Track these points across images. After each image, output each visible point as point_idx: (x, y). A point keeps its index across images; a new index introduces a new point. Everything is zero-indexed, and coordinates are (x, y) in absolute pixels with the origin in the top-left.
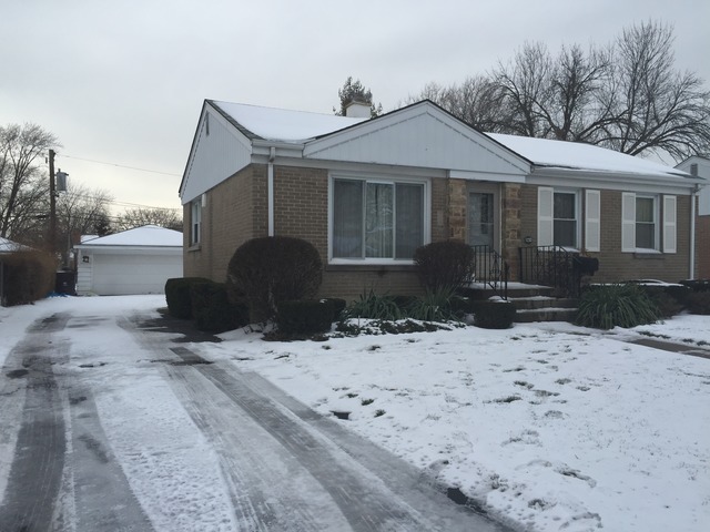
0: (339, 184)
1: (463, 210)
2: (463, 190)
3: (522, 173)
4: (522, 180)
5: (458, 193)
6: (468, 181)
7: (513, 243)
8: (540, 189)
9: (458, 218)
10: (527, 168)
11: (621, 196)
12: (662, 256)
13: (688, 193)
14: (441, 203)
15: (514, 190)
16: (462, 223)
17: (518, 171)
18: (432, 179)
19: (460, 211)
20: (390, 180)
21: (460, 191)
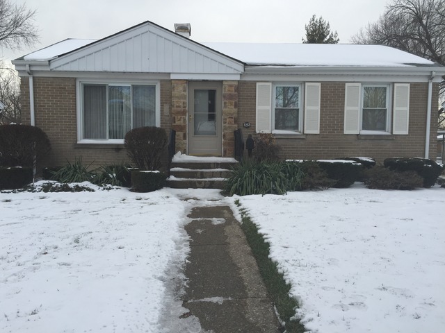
0: (87, 88)
1: (184, 103)
2: (184, 87)
3: (236, 72)
4: (238, 78)
5: (179, 90)
6: (188, 82)
7: (229, 127)
8: (258, 84)
9: (179, 109)
10: (240, 68)
11: (344, 87)
12: (393, 138)
13: (425, 80)
14: (167, 99)
15: (231, 86)
16: (184, 113)
17: (232, 71)
18: (161, 81)
19: (181, 104)
20: (128, 83)
21: (181, 88)
